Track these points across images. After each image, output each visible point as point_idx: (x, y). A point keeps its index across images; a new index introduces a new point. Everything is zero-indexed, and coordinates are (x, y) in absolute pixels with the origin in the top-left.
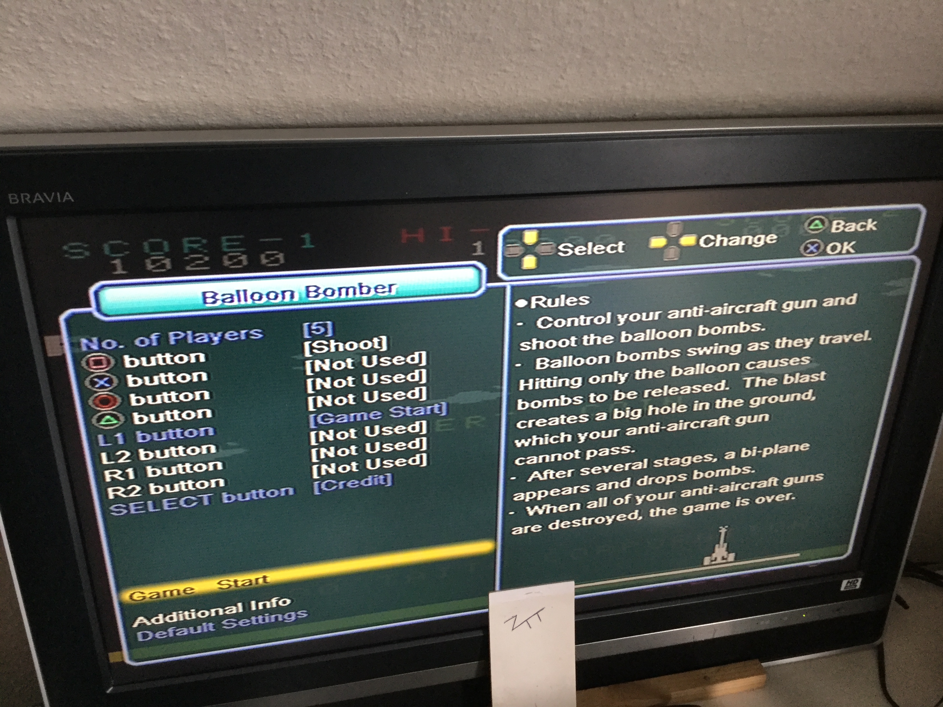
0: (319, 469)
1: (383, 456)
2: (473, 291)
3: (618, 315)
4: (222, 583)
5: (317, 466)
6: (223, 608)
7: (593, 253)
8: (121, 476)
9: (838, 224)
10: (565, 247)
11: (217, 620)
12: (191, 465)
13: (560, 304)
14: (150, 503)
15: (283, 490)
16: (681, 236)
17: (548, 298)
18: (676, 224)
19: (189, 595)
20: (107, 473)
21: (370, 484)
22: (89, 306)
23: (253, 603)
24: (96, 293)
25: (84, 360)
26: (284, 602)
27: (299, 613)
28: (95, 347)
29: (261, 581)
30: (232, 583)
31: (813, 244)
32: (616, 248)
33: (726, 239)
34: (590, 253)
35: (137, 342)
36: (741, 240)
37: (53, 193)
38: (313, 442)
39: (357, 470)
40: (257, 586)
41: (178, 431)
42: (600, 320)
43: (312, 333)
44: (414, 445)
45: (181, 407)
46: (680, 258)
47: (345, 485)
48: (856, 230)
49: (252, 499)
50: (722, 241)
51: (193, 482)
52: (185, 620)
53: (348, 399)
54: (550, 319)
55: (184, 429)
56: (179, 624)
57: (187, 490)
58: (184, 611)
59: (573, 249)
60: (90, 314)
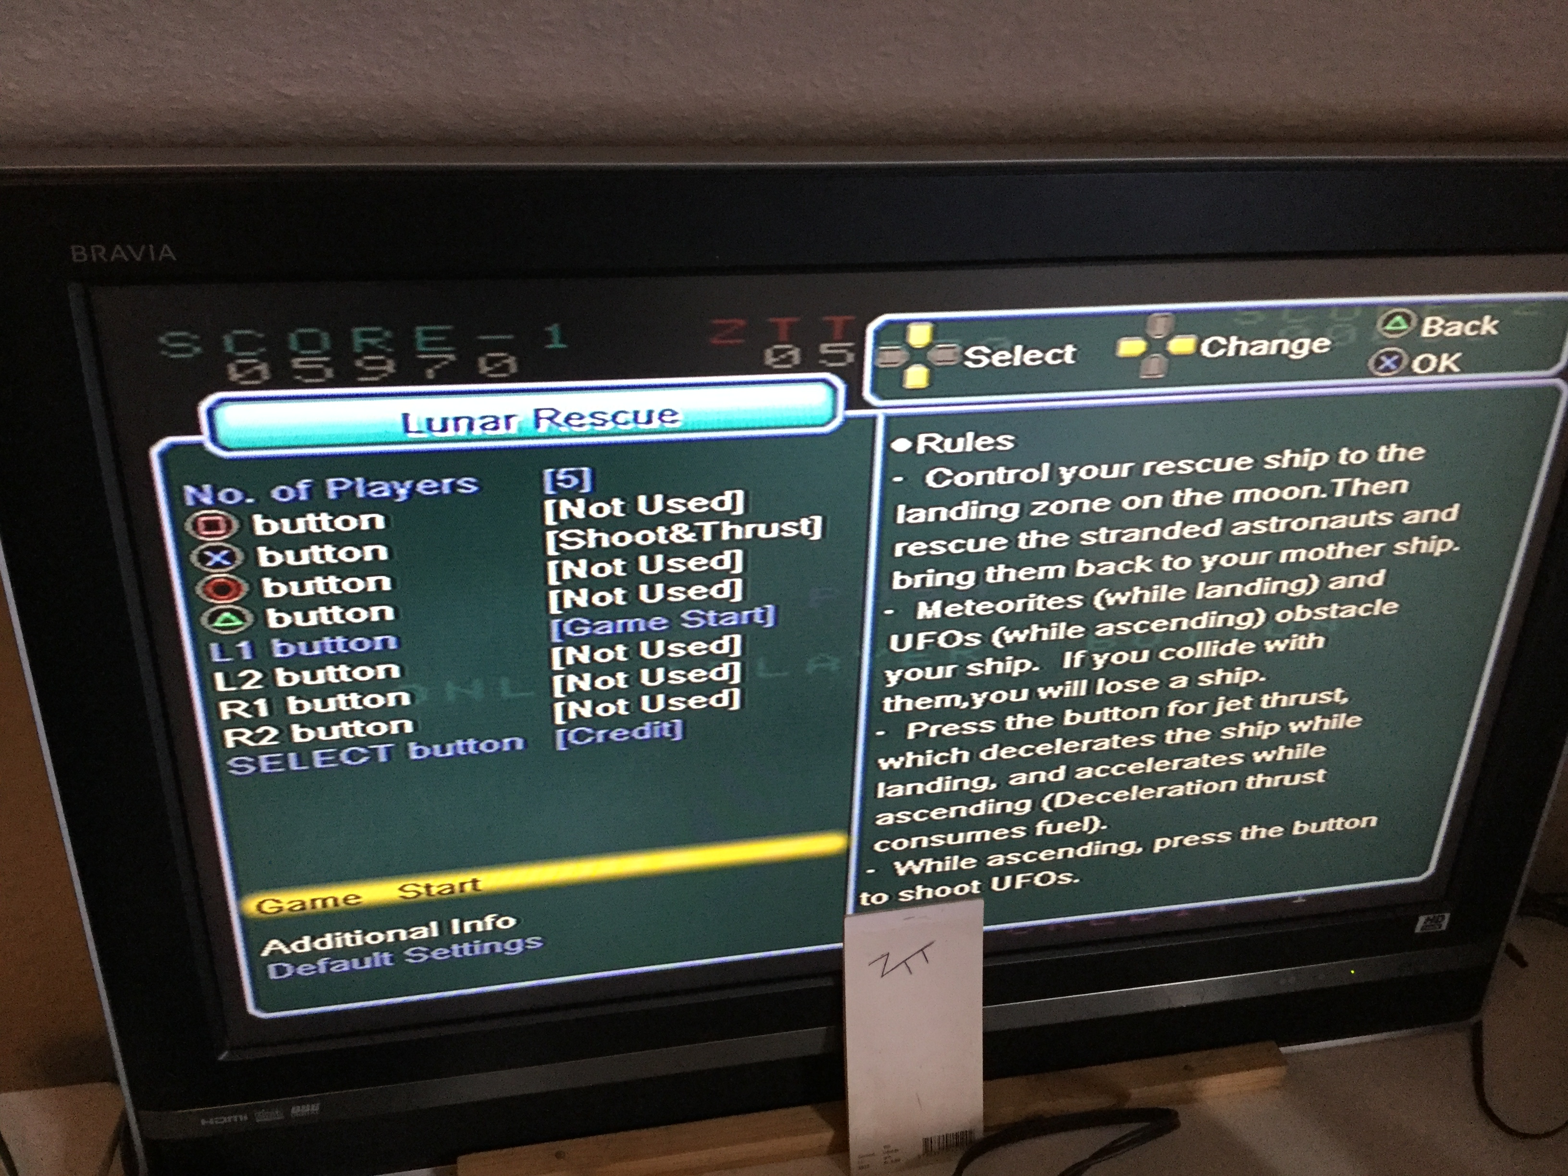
0: (565, 709)
1: (669, 691)
3: (1061, 468)
4: (406, 888)
5: (563, 703)
6: (407, 928)
7: (1023, 363)
8: (246, 710)
9: (1434, 323)
10: (976, 353)
11: (397, 948)
12: (360, 696)
13: (965, 447)
14: (292, 756)
15: (506, 741)
16: (1170, 337)
17: (945, 437)
18: (1162, 317)
19: (352, 907)
20: (224, 705)
21: (647, 736)
22: (197, 431)
23: (455, 923)
24: (210, 412)
25: (190, 520)
26: (506, 923)
27: (529, 941)
28: (207, 500)
29: (468, 887)
30: (422, 890)
31: (1389, 355)
32: (1062, 356)
33: (1245, 345)
34: (1017, 363)
35: (275, 494)
36: (1270, 347)
37: (143, 248)
38: (557, 665)
39: (627, 713)
40: (462, 894)
41: (340, 640)
42: (1030, 475)
43: (559, 487)
44: (719, 674)
45: (345, 601)
46: (1167, 375)
47: (606, 736)
48: (1463, 333)
49: (456, 755)
50: (1238, 348)
51: (363, 725)
52: (345, 946)
53: (614, 595)
54: (948, 472)
55: (349, 638)
56: (335, 954)
57: (352, 736)
58: (344, 932)
59: (989, 356)
60: (200, 445)
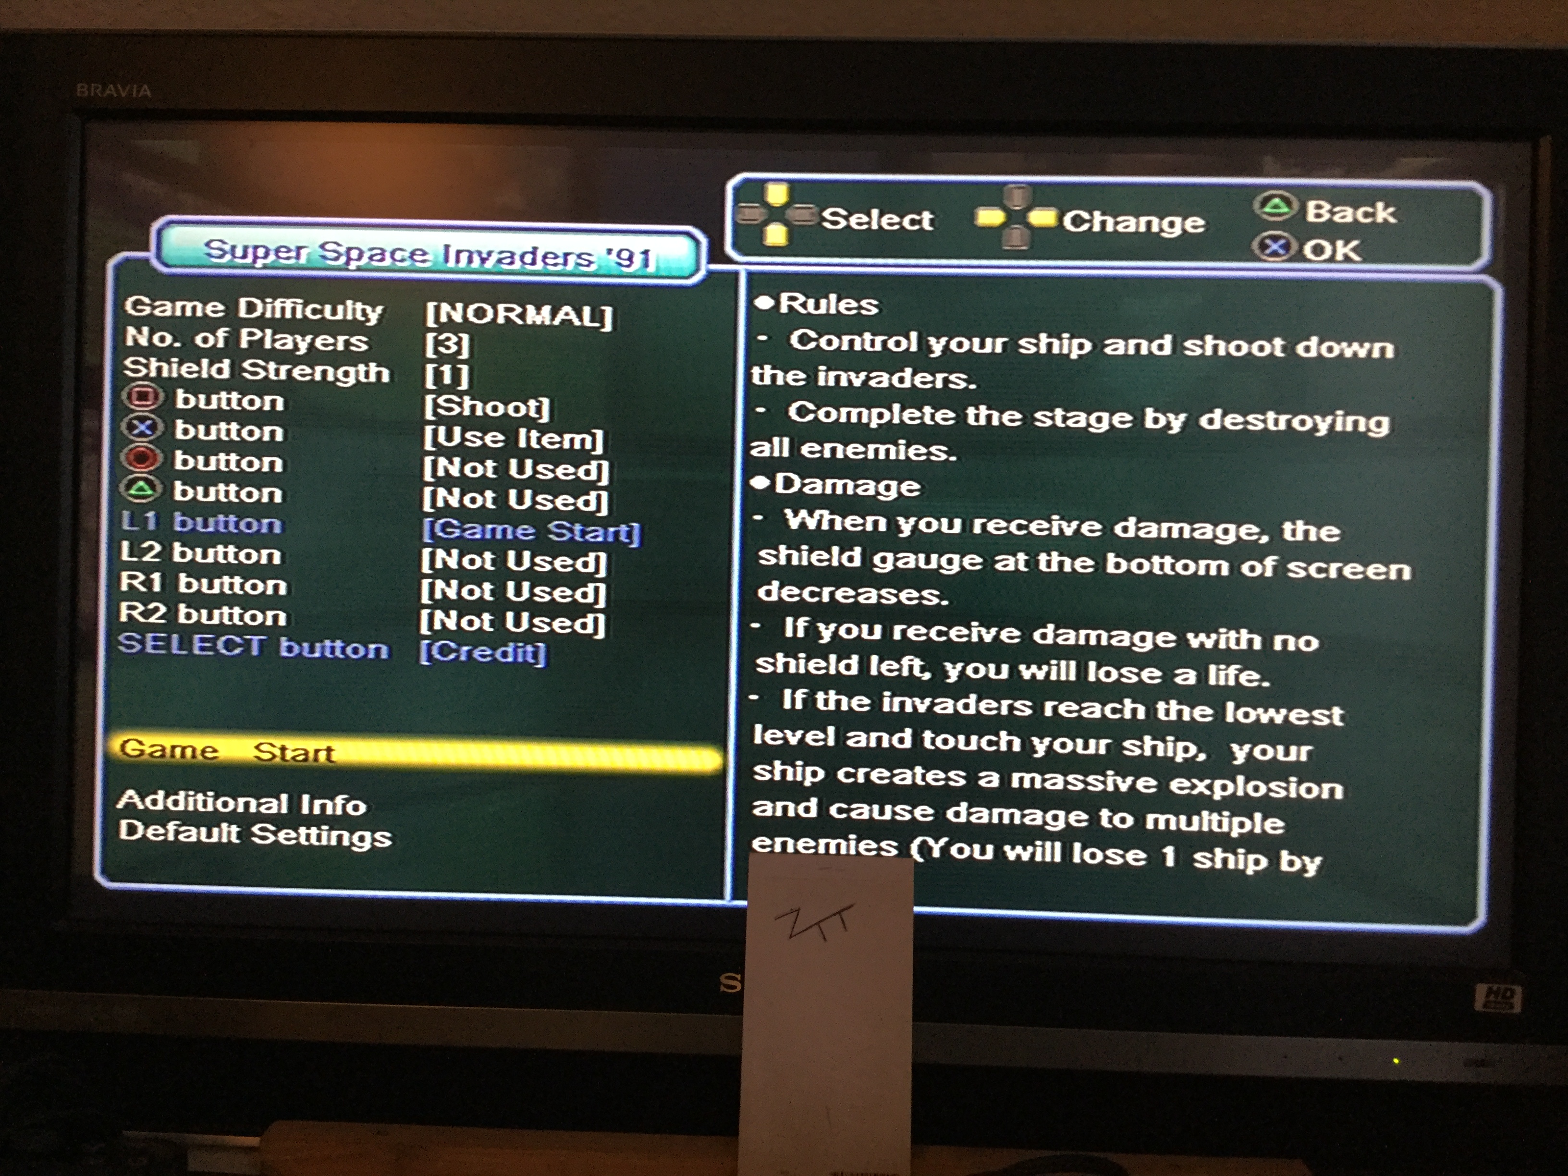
0: (433, 556)
2: (687, 275)
3: (929, 338)
4: (262, 747)
5: (430, 549)
6: (258, 799)
7: (880, 227)
9: (1319, 207)
10: (834, 214)
11: (245, 821)
13: (828, 308)
16: (1029, 209)
17: (808, 297)
18: (1019, 188)
19: (208, 762)
22: (147, 249)
23: (306, 798)
24: (159, 232)
26: (356, 808)
27: (378, 836)
29: (322, 756)
30: (277, 752)
31: (1275, 239)
32: (920, 222)
33: (1110, 221)
34: (875, 226)
36: (1137, 224)
37: (129, 86)
38: (427, 507)
40: (315, 764)
42: (898, 343)
45: (243, 418)
46: (1032, 247)
48: (1356, 220)
50: (1104, 223)
52: (196, 810)
54: (813, 334)
56: (186, 818)
58: (197, 792)
59: (846, 218)
60: (147, 261)
